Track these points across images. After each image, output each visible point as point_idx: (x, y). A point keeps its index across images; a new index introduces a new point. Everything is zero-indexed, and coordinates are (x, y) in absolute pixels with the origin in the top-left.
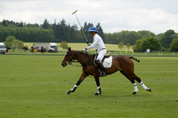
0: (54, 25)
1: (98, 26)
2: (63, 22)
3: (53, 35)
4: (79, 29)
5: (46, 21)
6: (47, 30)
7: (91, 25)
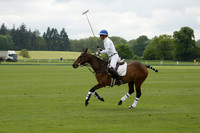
0: (13, 30)
1: (63, 31)
2: (23, 27)
3: (12, 42)
4: (41, 35)
5: (3, 26)
6: (5, 37)
7: (54, 31)
